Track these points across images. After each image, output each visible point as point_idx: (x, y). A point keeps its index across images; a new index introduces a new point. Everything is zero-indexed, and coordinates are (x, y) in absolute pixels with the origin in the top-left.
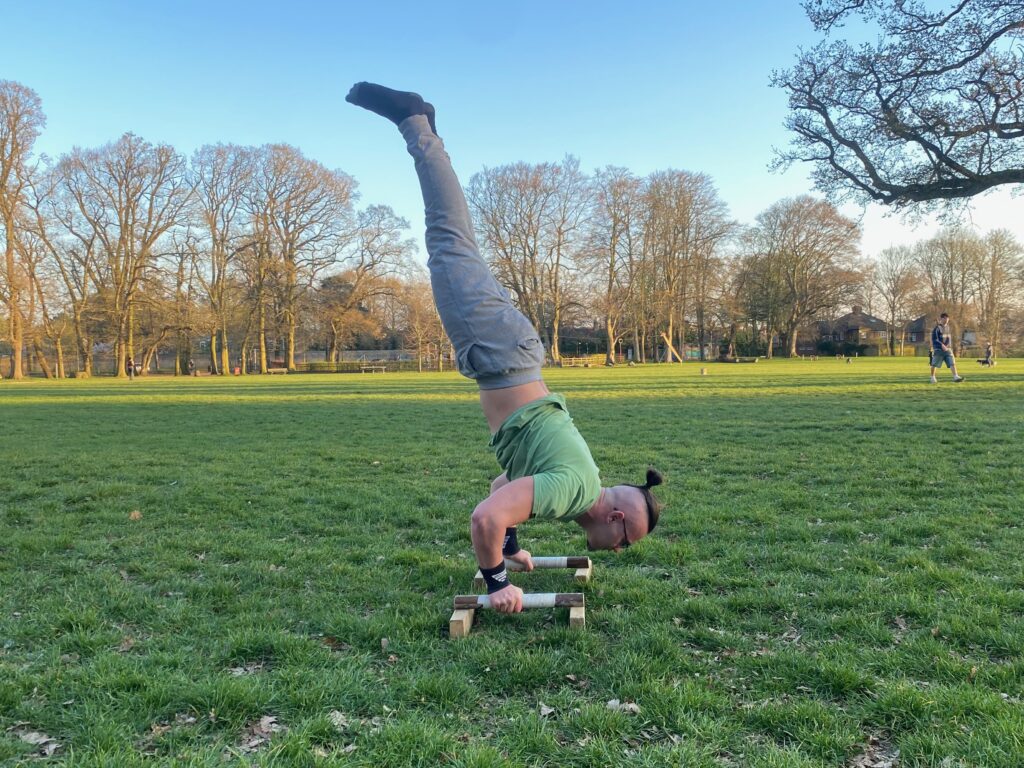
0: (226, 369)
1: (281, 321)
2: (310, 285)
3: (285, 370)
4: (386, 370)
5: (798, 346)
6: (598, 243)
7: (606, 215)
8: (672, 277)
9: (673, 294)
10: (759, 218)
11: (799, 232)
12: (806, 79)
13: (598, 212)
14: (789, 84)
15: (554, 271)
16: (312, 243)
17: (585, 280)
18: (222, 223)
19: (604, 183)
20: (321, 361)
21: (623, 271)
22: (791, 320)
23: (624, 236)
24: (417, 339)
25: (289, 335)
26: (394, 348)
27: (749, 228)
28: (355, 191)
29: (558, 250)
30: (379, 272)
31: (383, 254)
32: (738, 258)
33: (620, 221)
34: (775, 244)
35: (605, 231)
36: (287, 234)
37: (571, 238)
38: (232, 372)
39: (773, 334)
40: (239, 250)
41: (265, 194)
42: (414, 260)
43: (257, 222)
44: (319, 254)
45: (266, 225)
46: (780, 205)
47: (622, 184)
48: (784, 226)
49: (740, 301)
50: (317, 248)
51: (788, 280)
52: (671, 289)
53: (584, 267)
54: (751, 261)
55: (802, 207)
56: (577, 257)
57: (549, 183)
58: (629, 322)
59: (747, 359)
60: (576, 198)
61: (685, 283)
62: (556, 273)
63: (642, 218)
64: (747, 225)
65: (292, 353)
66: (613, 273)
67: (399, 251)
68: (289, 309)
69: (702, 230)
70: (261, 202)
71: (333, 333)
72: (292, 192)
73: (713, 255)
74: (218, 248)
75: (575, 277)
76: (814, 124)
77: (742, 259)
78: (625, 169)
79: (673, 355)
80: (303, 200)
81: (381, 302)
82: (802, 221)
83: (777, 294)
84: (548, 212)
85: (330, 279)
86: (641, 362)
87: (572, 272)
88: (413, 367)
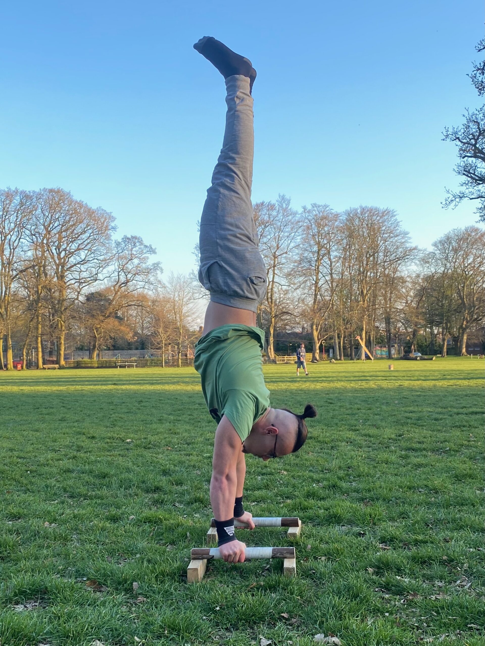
0: (10, 366)
1: (54, 327)
2: (77, 299)
3: (57, 366)
4: (137, 366)
5: (467, 347)
6: (307, 265)
7: (312, 242)
8: (365, 292)
9: (366, 305)
10: (435, 245)
11: (467, 255)
12: (472, 134)
13: (305, 240)
14: (458, 138)
15: (270, 287)
16: (79, 266)
17: (295, 294)
18: (9, 250)
19: (310, 217)
20: (86, 359)
21: (326, 286)
22: (461, 327)
23: (326, 259)
24: (161, 341)
25: (60, 338)
26: (143, 348)
27: (427, 253)
28: (113, 224)
29: (274, 270)
30: (131, 288)
31: (135, 275)
32: (418, 276)
33: (323, 247)
34: (448, 265)
35: (311, 255)
36: (59, 259)
37: (284, 261)
38: (15, 367)
39: (448, 337)
40: (22, 271)
41: (43, 227)
42: (159, 279)
43: (36, 249)
44: (84, 275)
45: (43, 252)
46: (452, 235)
47: (323, 218)
48: (456, 251)
49: (420, 311)
50: (83, 269)
51: (459, 294)
52: (364, 301)
53: (294, 284)
54: (429, 279)
55: (469, 235)
56: (288, 275)
57: (266, 218)
58: (330, 327)
59: (426, 357)
60: (288, 229)
61: (375, 296)
62: (272, 289)
63: (341, 244)
64: (425, 250)
65: (62, 353)
66: (318, 289)
67: (148, 271)
68: (61, 318)
69: (389, 254)
70: (39, 234)
71: (95, 337)
72: (63, 226)
73: (398, 274)
74: (5, 270)
75: (286, 292)
76: (479, 170)
77: (422, 277)
78: (326, 206)
79: (366, 354)
80: (72, 233)
81: (133, 312)
82: (470, 246)
83: (450, 305)
84: (265, 240)
85: (92, 294)
86: (340, 359)
87: (284, 288)
88: (158, 364)
